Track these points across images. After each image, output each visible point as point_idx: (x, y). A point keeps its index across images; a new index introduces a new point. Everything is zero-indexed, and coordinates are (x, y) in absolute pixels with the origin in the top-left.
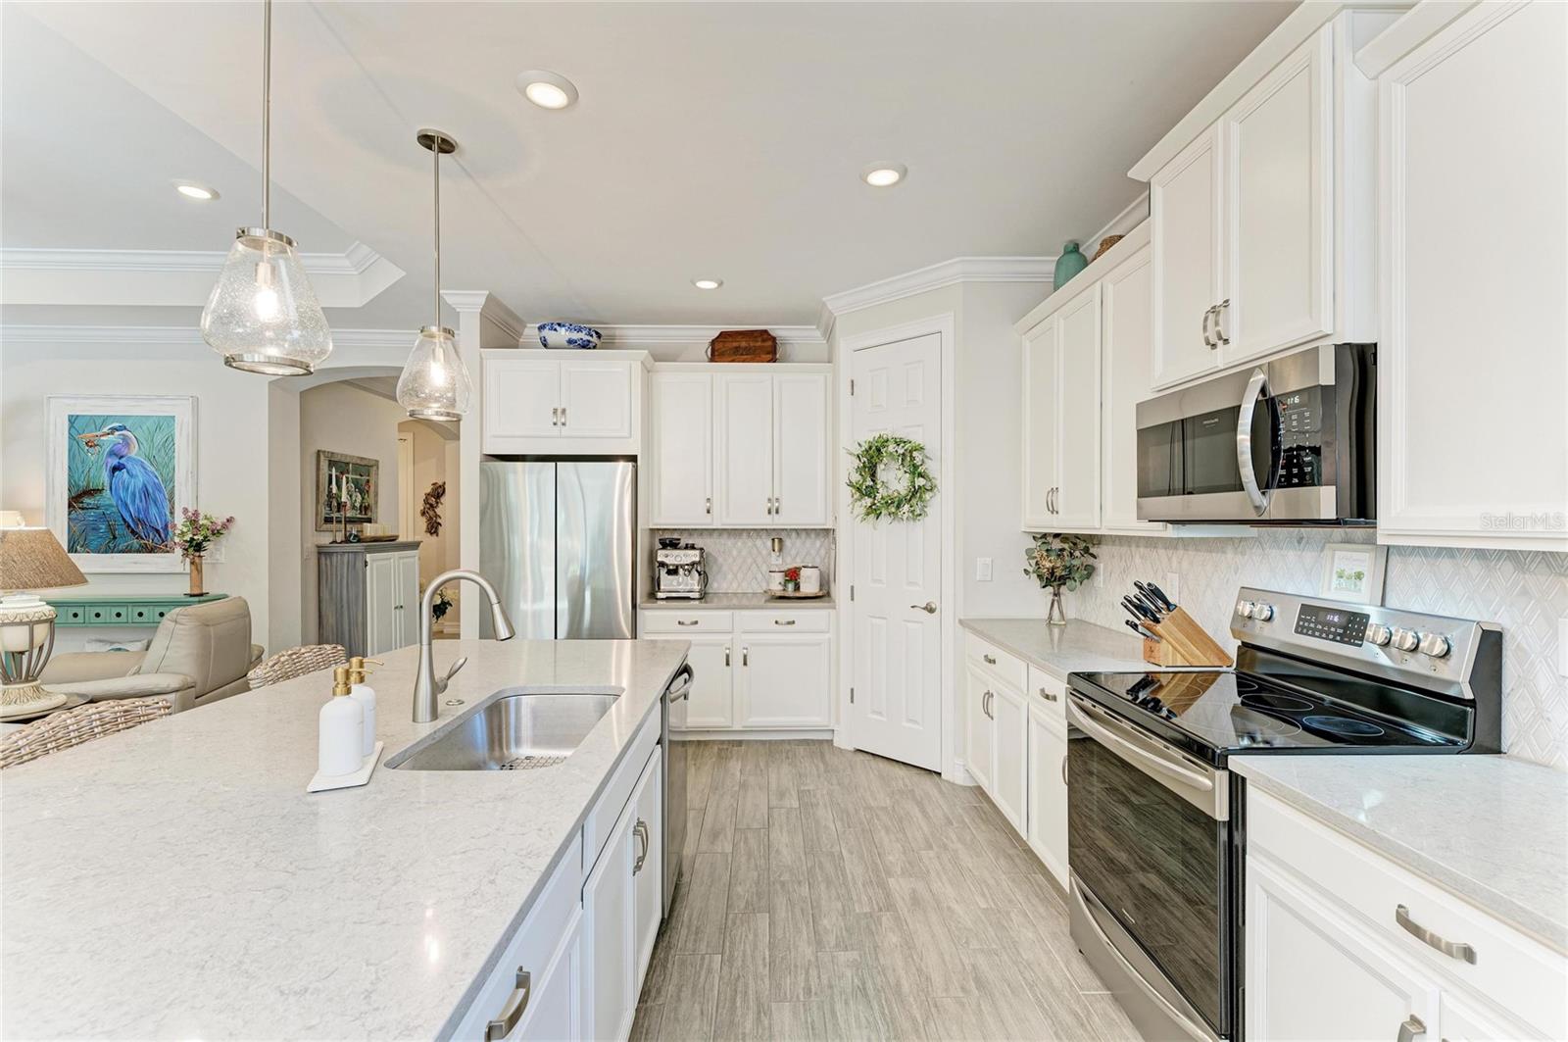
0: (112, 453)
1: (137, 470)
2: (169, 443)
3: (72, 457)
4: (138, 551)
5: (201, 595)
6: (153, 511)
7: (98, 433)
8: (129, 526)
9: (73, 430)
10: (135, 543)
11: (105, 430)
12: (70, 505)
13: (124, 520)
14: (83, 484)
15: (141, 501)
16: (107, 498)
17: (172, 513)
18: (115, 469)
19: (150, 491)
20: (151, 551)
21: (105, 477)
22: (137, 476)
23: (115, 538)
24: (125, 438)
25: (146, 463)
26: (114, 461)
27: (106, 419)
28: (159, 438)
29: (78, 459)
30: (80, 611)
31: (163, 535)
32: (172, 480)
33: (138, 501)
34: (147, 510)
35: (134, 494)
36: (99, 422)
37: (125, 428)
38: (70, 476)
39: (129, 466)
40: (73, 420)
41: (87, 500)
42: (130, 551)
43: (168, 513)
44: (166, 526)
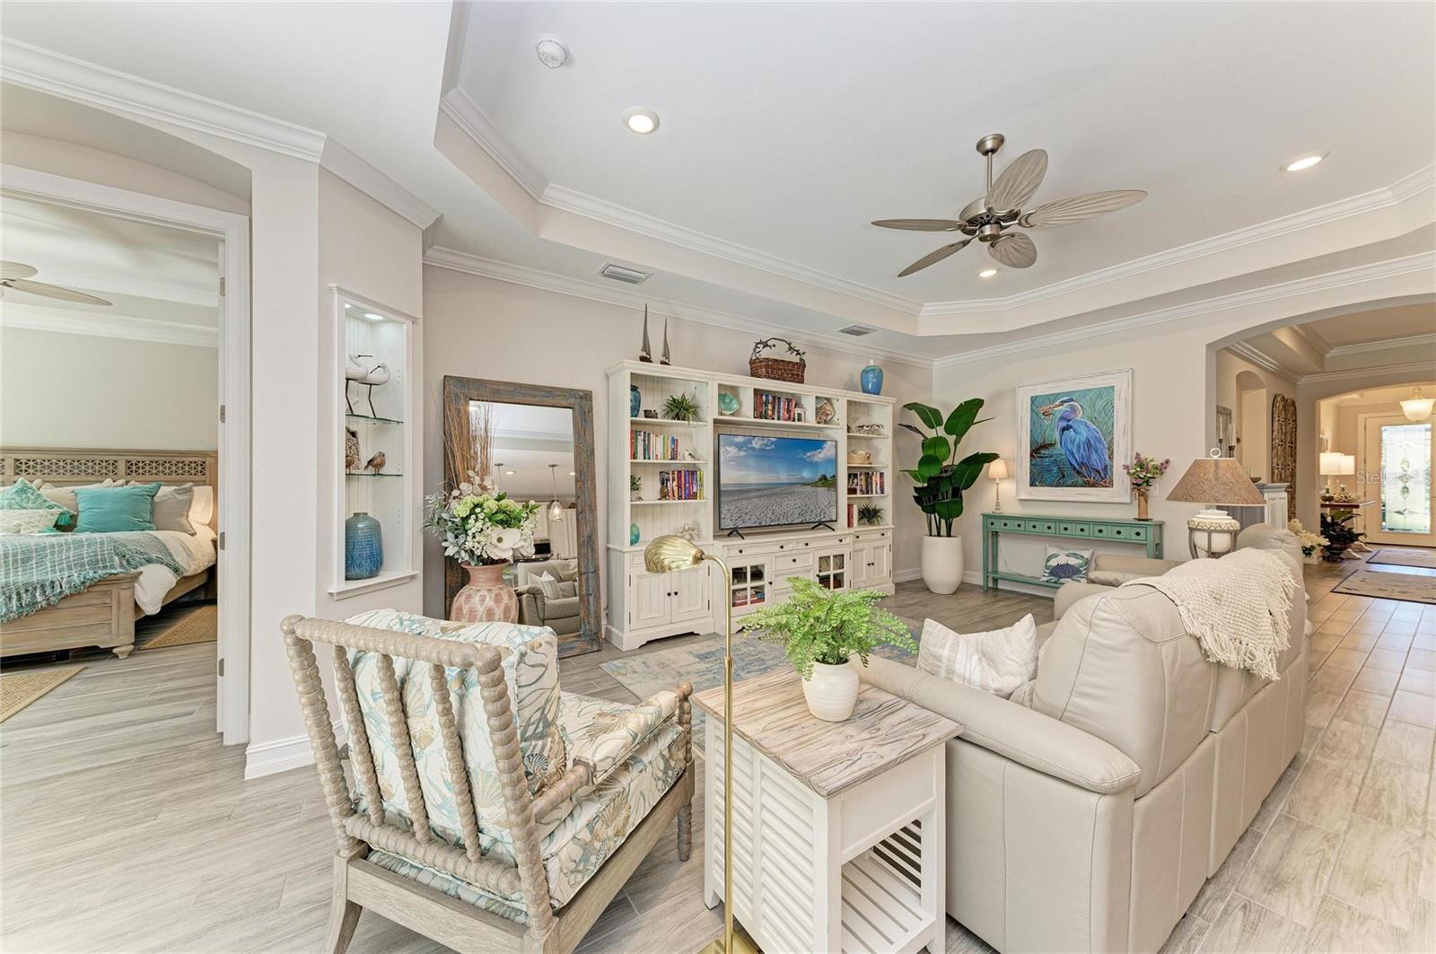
0: (1062, 418)
1: (1082, 429)
2: (1110, 406)
3: (1033, 424)
4: (1082, 486)
5: (1147, 520)
6: (1094, 457)
7: (1051, 406)
8: (1075, 468)
9: (1034, 406)
10: (1080, 480)
11: (1057, 403)
12: (1031, 455)
13: (1071, 464)
14: (1040, 441)
15: (1085, 450)
16: (1058, 450)
17: (1111, 458)
18: (1064, 429)
19: (1092, 442)
20: (1094, 485)
21: (1057, 435)
22: (1081, 433)
23: (1064, 477)
24: (1072, 408)
25: (1089, 423)
26: (1064, 424)
27: (1057, 396)
28: (1100, 404)
29: (1037, 425)
30: (1052, 525)
31: (1103, 475)
32: (1111, 433)
33: (1082, 450)
34: (1089, 457)
35: (1079, 446)
36: (1052, 399)
37: (1072, 400)
38: (1032, 437)
39: (1075, 426)
40: (1033, 399)
41: (1043, 452)
42: (1075, 486)
43: (1107, 458)
44: (1106, 467)
